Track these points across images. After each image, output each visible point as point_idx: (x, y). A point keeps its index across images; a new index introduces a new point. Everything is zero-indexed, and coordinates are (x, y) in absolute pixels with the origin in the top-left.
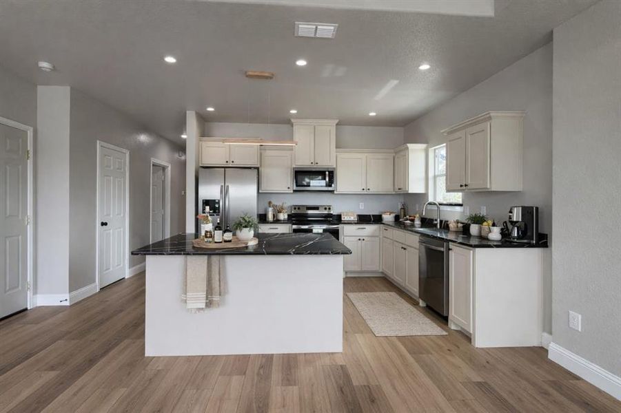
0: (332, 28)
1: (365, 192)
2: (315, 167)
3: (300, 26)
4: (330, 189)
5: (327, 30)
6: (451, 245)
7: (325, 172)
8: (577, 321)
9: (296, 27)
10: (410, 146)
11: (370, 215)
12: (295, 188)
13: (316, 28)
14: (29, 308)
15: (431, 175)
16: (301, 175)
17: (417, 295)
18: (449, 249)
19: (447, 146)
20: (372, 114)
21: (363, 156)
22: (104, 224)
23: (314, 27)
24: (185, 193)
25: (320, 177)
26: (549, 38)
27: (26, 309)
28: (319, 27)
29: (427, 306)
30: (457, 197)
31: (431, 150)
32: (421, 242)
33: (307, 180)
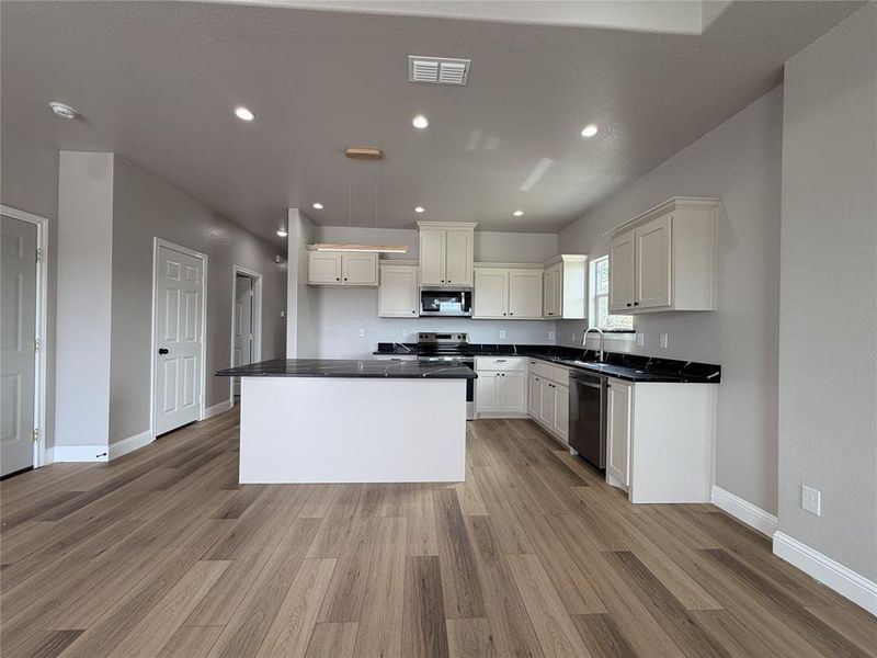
0: (463, 66)
1: (506, 317)
2: (447, 287)
3: (416, 62)
4: (466, 314)
5: (453, 69)
6: (611, 381)
7: (460, 293)
8: (814, 501)
9: (410, 66)
10: (565, 257)
11: (512, 346)
12: (422, 313)
13: (439, 66)
14: (36, 466)
15: (592, 295)
16: (429, 296)
17: (567, 440)
18: (608, 386)
19: (609, 259)
20: (518, 213)
21: (504, 272)
22: (162, 351)
23: (436, 64)
24: (285, 314)
25: (454, 299)
26: (778, 77)
27: (31, 468)
28: (443, 65)
29: (579, 455)
30: (627, 321)
31: (592, 263)
32: (572, 377)
33: (436, 302)
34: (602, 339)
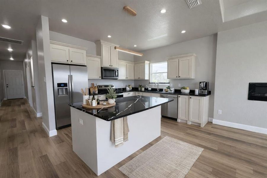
34: (158, 85)
